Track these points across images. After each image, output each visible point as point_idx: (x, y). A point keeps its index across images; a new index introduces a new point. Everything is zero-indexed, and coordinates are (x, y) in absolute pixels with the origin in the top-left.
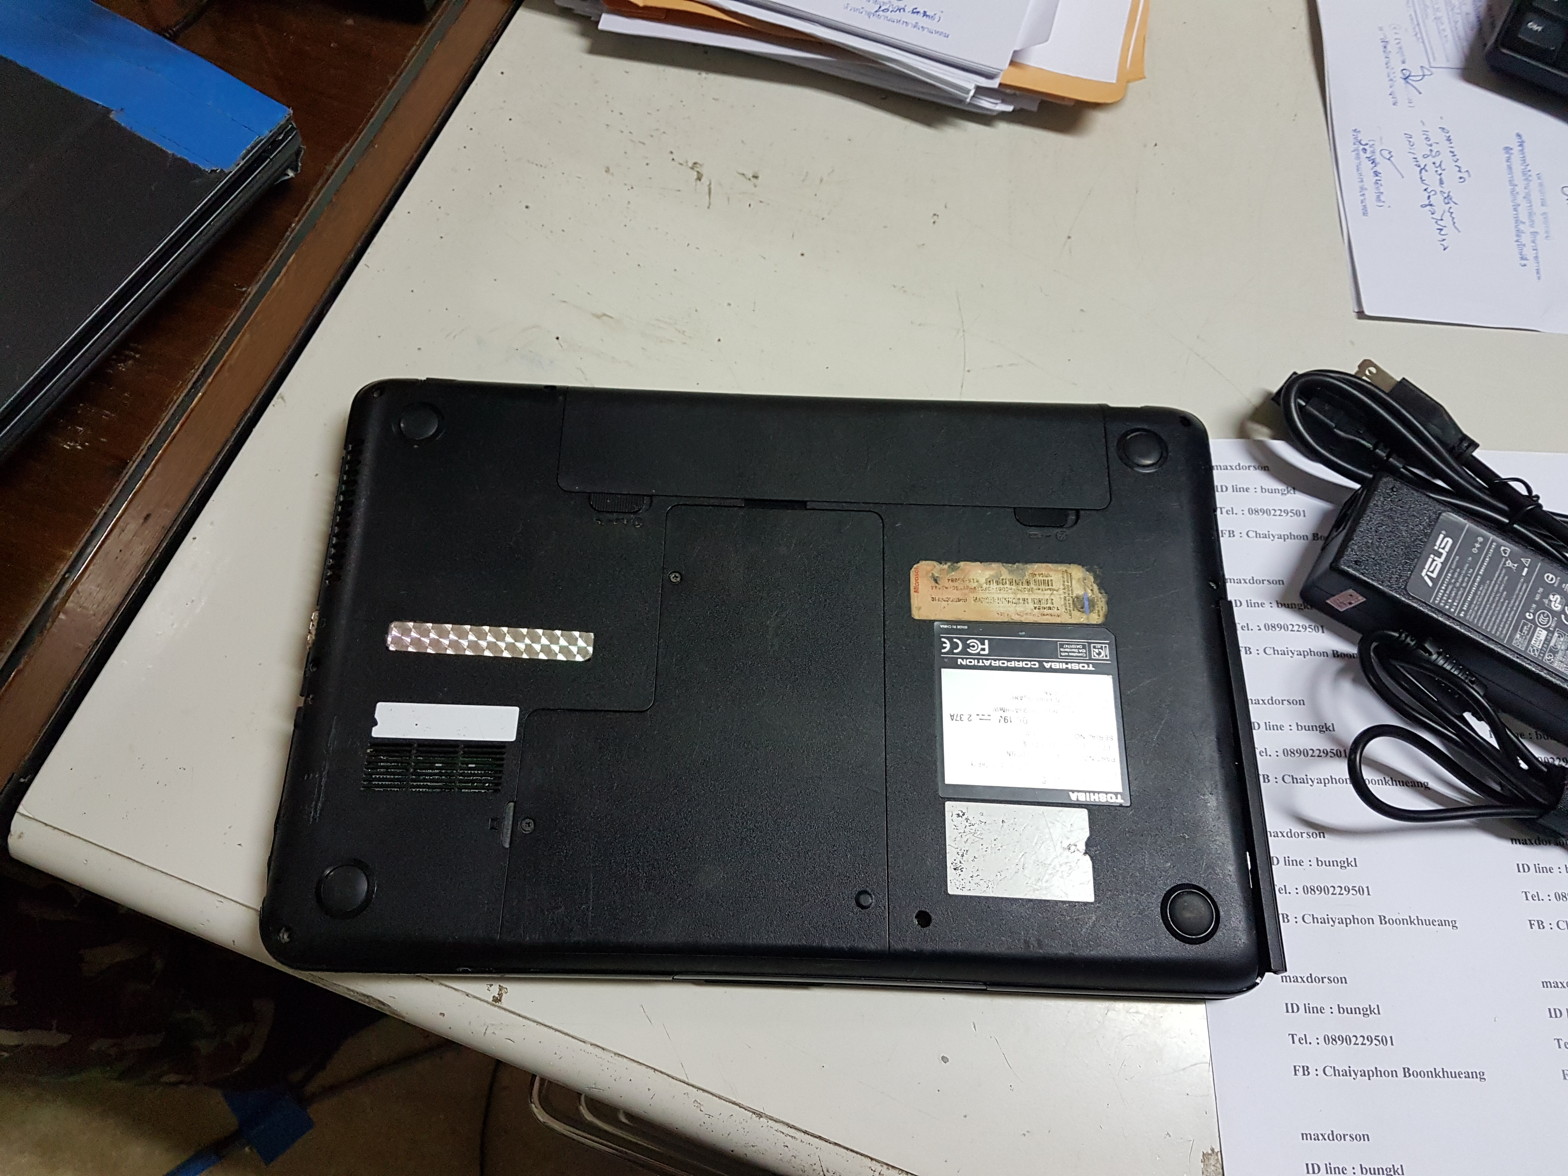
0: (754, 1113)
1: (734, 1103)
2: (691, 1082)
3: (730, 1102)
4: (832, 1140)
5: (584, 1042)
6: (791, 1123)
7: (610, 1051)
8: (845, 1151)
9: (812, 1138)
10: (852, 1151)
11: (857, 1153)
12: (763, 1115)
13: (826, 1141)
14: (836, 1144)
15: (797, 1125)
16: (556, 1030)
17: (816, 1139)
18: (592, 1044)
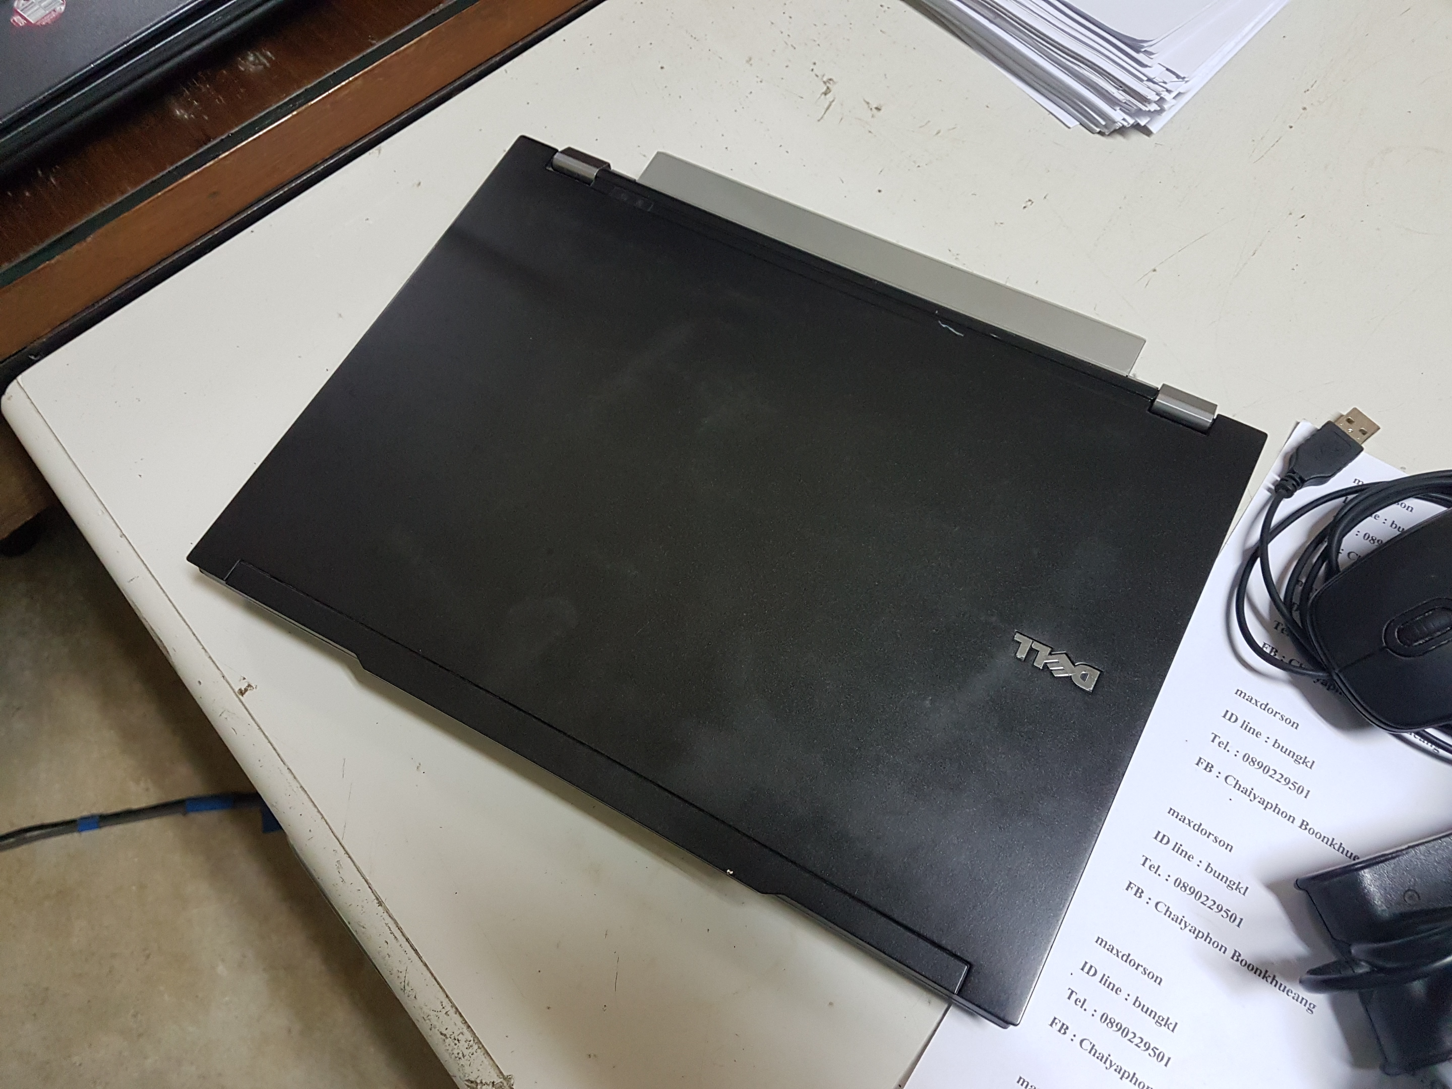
0: (377, 899)
1: (366, 881)
2: (343, 843)
3: (364, 878)
4: (424, 959)
5: (284, 764)
6: (401, 925)
7: (298, 781)
8: (430, 975)
9: (410, 948)
10: (435, 979)
11: (438, 983)
12: (383, 905)
13: (420, 958)
14: (426, 965)
15: (404, 930)
16: (270, 742)
17: (412, 951)
18: (288, 769)
